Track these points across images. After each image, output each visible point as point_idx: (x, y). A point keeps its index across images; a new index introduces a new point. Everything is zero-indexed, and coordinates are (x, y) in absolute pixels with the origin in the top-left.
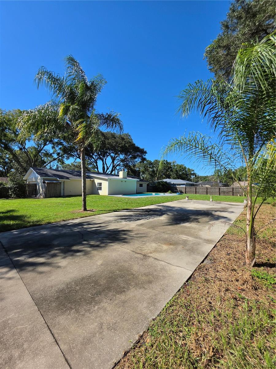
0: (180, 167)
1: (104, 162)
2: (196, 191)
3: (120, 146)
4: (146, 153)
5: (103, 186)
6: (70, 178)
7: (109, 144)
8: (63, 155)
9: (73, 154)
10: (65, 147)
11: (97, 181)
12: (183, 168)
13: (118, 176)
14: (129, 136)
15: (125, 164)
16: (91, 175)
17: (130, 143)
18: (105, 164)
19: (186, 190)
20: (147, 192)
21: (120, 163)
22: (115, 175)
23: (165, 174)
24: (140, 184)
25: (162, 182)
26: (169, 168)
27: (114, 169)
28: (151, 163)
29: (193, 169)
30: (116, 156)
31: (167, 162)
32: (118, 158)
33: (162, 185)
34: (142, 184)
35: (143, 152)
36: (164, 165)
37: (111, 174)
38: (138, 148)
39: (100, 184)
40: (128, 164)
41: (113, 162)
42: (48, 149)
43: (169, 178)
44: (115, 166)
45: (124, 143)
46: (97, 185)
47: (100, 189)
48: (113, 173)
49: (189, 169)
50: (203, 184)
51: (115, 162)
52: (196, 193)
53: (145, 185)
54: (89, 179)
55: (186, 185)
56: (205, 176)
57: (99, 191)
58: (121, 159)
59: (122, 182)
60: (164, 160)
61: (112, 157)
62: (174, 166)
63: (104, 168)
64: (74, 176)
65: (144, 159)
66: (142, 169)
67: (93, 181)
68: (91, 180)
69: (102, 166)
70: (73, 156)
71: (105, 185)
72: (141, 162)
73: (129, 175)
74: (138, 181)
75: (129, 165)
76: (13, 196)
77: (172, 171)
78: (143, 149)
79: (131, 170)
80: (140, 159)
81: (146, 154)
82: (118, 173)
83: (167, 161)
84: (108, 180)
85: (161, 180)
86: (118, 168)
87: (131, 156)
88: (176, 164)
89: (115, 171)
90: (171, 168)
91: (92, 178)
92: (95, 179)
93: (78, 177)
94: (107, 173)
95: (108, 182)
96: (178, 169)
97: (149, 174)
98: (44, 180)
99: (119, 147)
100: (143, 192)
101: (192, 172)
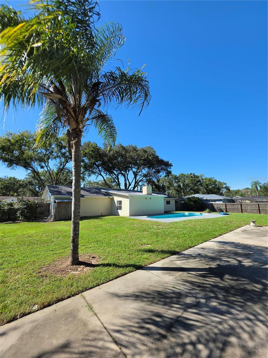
0: (210, 180)
1: (126, 178)
2: (242, 209)
3: (143, 158)
4: (171, 165)
5: (123, 205)
6: (85, 196)
7: (131, 157)
8: (84, 172)
9: (95, 171)
10: (86, 164)
11: (116, 199)
12: (213, 182)
13: (142, 192)
14: (152, 149)
15: (148, 179)
16: (110, 192)
17: (154, 155)
18: (127, 180)
19: (226, 207)
20: (176, 210)
21: (143, 178)
22: (137, 191)
23: (193, 189)
24: (167, 201)
25: (193, 198)
26: (197, 182)
27: (137, 185)
28: (176, 178)
29: (225, 182)
30: (138, 171)
31: (195, 176)
32: (140, 173)
33: (194, 202)
34: (169, 201)
35: (168, 164)
36: (192, 179)
37: (133, 191)
38: (162, 161)
39: (120, 202)
40: (151, 179)
41: (135, 177)
42: (70, 167)
43: (198, 193)
44: (138, 182)
45: (146, 155)
46: (116, 204)
47: (120, 208)
48: (136, 189)
49: (219, 182)
50: (244, 200)
51: (138, 178)
52: (242, 211)
53: (173, 202)
54: (108, 197)
55: (224, 201)
56: (236, 191)
57: (119, 210)
58: (143, 174)
59: (146, 199)
60: (191, 173)
61: (134, 173)
62: (202, 179)
63: (126, 184)
64: (92, 193)
65: (169, 173)
66: (166, 184)
67: (113, 199)
68: (110, 197)
69: (124, 182)
70: (94, 173)
71: (126, 204)
72: (166, 176)
73: (154, 191)
74: (165, 198)
75: (153, 181)
76: (20, 218)
77: (201, 184)
78: (169, 162)
79: (155, 185)
80: (165, 173)
81: (172, 167)
82: (141, 189)
83: (194, 174)
84: (129, 197)
85: (189, 195)
86: (140, 183)
87: (154, 170)
88: (204, 178)
89: (138, 187)
90: (200, 181)
91: (111, 196)
92: (115, 197)
93: (95, 195)
94: (129, 189)
95: (129, 200)
96: (207, 183)
97: (175, 189)
98: (56, 199)
99: (142, 160)
100: (171, 211)
101: (224, 186)
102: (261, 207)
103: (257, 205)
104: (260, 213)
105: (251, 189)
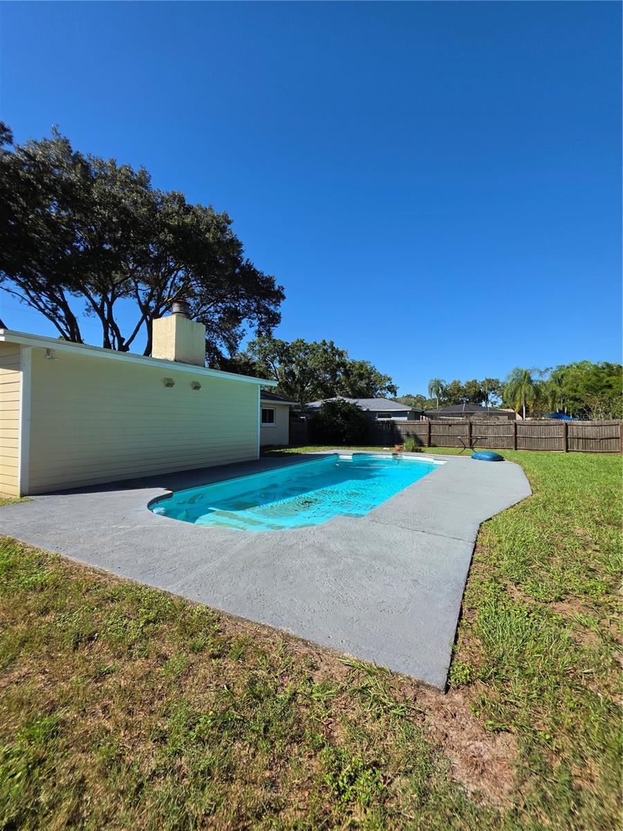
19: (430, 432)
20: (295, 442)
24: (264, 411)
25: (342, 405)
28: (284, 349)
31: (333, 348)
34: (271, 412)
36: (325, 356)
53: (282, 417)
59: (170, 383)
60: (324, 340)
81: (282, 302)
83: (332, 343)
100: (277, 443)
101: (388, 384)
102: (520, 432)
103: (512, 428)
104: (516, 449)
105: (415, 398)
